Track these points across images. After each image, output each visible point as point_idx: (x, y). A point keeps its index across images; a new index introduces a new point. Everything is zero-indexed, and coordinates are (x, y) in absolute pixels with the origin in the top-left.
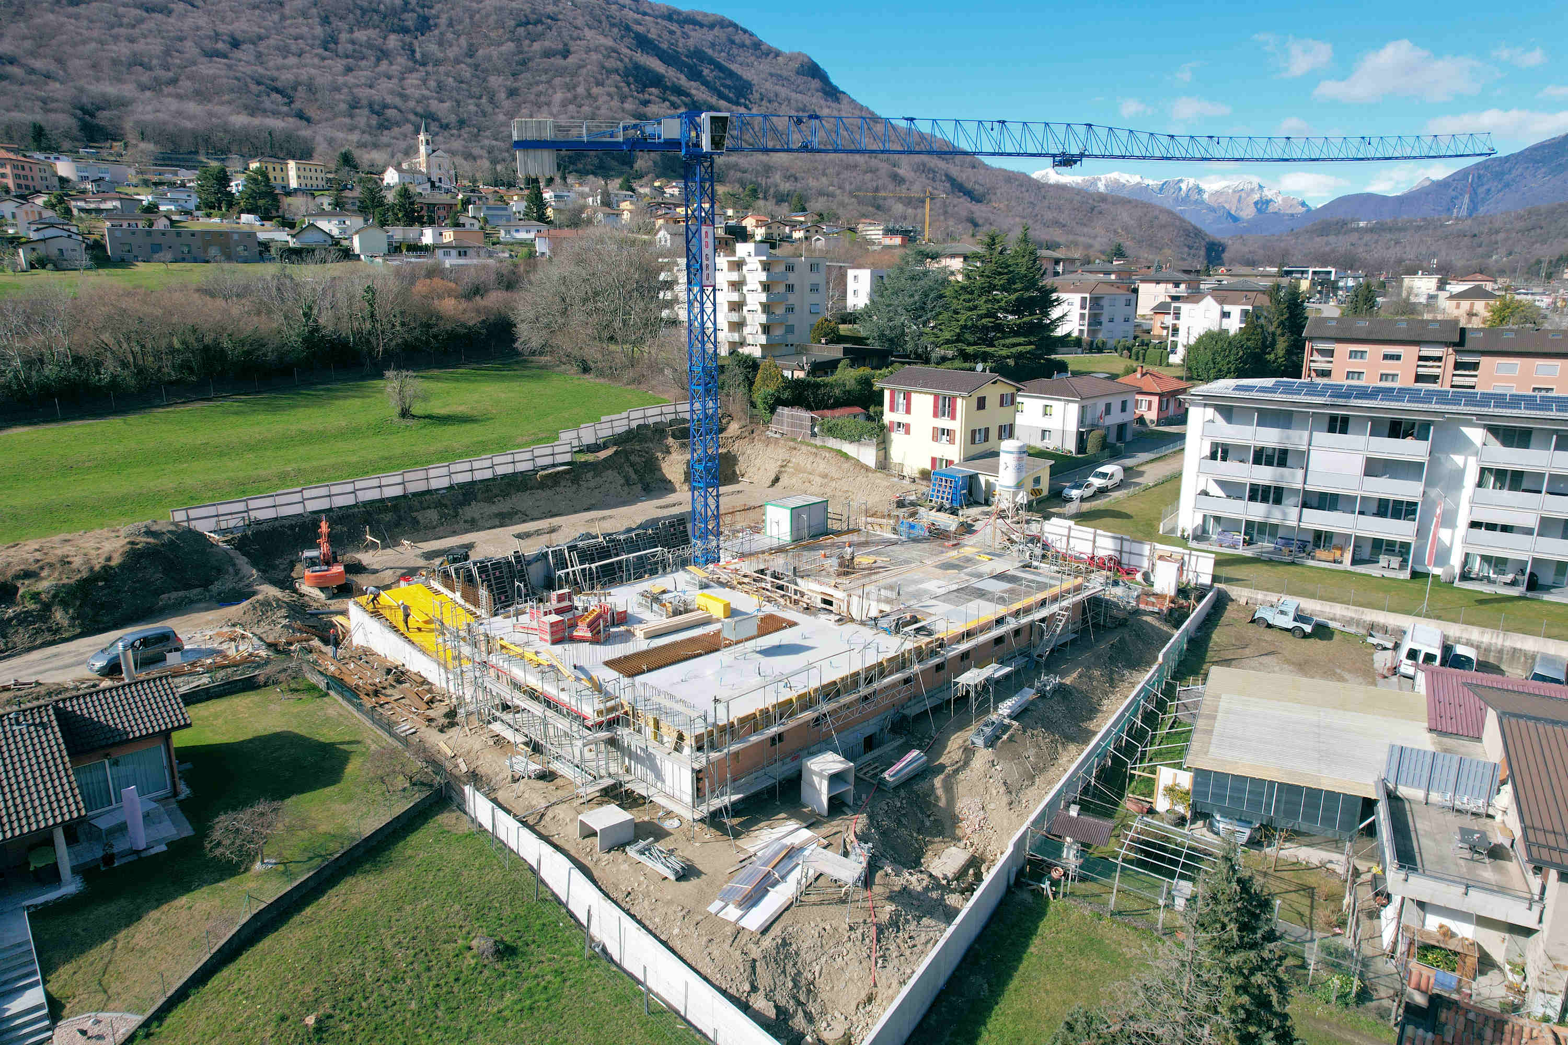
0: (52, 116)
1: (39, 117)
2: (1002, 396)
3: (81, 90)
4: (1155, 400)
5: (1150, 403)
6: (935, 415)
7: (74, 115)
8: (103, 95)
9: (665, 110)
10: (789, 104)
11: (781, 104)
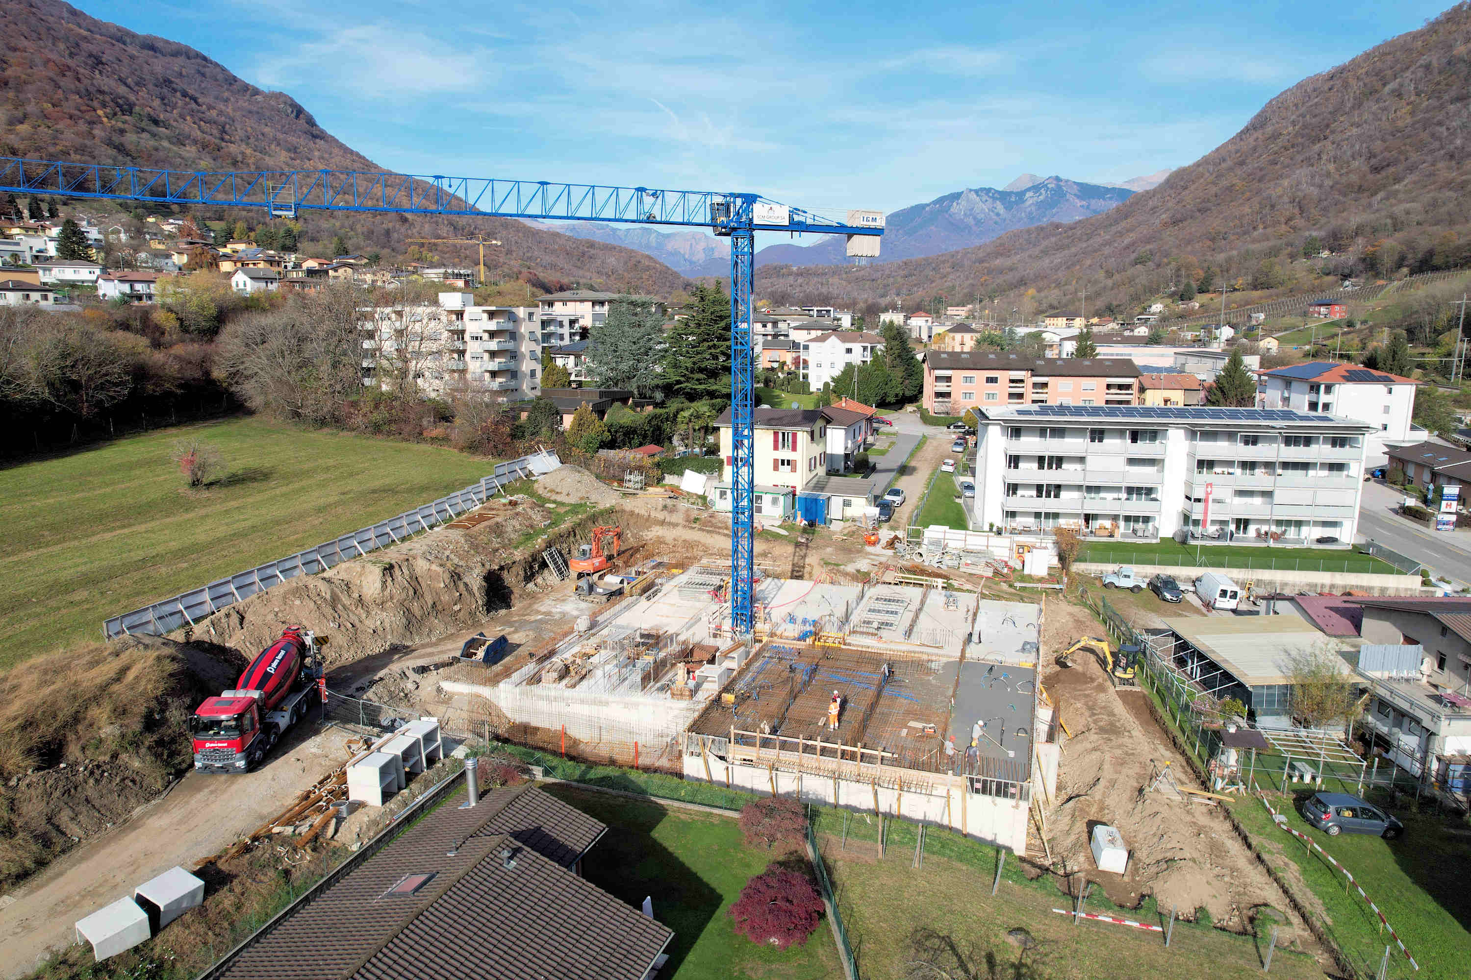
6: (776, 448)
9: (146, 141)
10: (279, 144)
11: (270, 144)
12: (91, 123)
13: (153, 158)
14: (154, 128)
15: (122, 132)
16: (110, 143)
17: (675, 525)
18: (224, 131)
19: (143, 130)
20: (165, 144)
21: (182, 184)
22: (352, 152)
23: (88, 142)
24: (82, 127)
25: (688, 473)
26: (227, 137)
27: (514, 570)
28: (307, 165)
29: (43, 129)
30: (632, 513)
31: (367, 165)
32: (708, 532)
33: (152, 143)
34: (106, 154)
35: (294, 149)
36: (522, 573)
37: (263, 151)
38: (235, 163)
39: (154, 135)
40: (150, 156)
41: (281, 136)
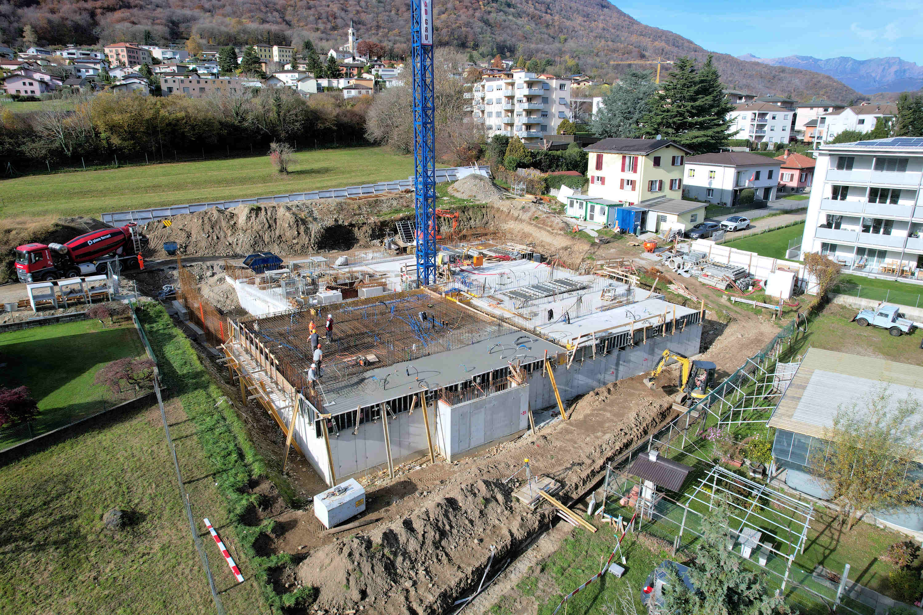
0: (157, 27)
1: (148, 28)
2: (674, 158)
3: (173, 13)
4: (797, 173)
5: (792, 176)
6: (623, 170)
7: (168, 26)
8: (184, 15)
9: (501, 17)
10: (578, 13)
11: (573, 13)
12: (475, 10)
13: (502, 26)
14: (507, 9)
15: (490, 12)
16: (482, 20)
17: (522, 221)
18: (548, 8)
19: (501, 11)
20: (511, 17)
21: (513, 40)
22: (625, 15)
23: (471, 21)
24: (471, 12)
25: (563, 187)
26: (549, 11)
27: (365, 228)
28: (593, 24)
29: (453, 16)
30: (498, 209)
31: (632, 21)
32: (539, 228)
33: (504, 17)
34: (478, 25)
35: (587, 16)
36: (370, 232)
37: (568, 19)
38: (548, 26)
39: (505, 13)
40: (501, 25)
41: (581, 8)
